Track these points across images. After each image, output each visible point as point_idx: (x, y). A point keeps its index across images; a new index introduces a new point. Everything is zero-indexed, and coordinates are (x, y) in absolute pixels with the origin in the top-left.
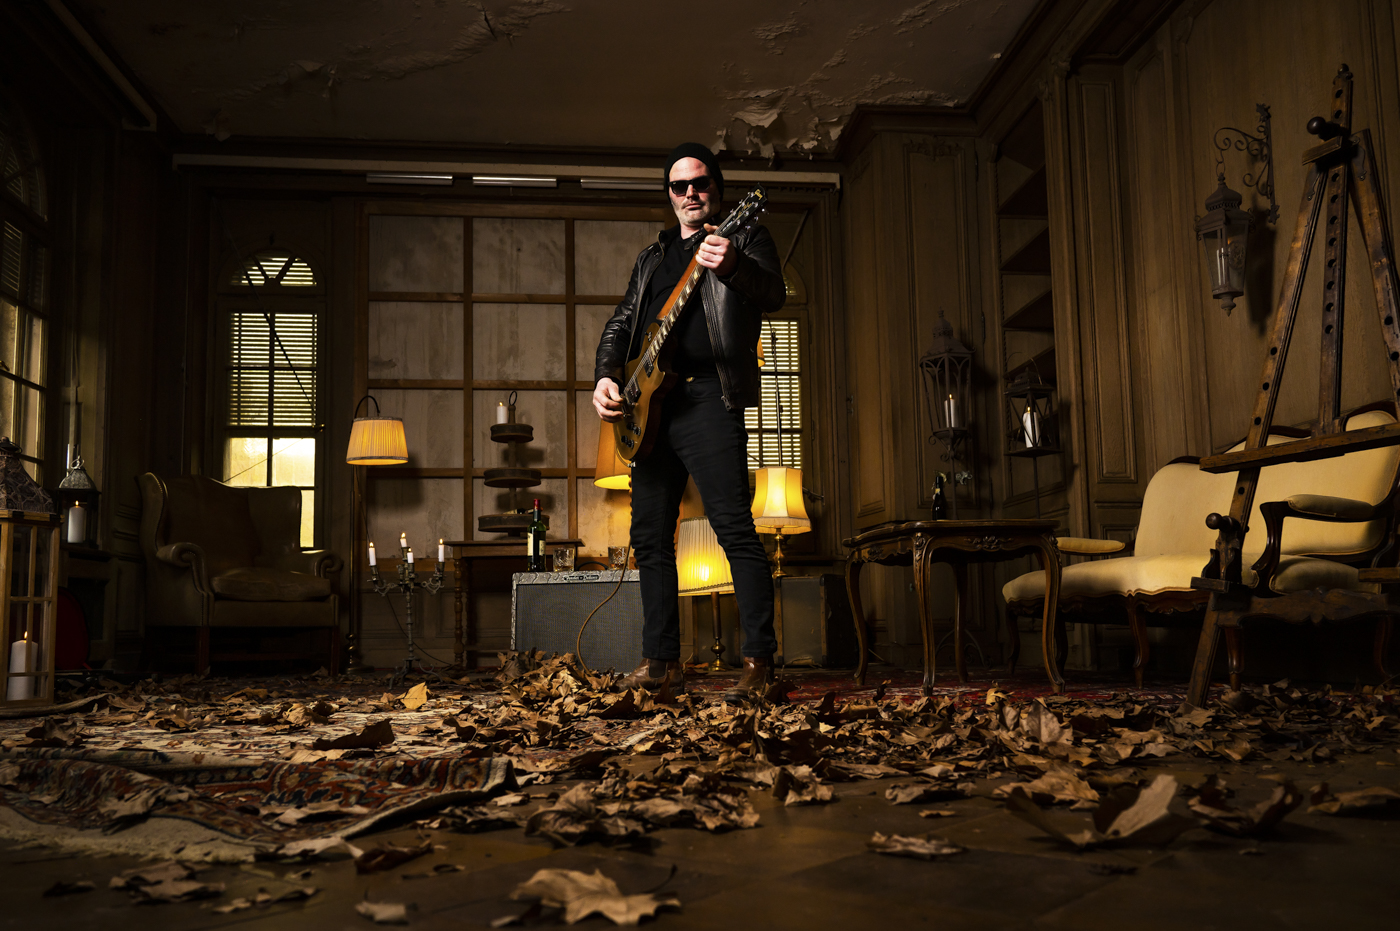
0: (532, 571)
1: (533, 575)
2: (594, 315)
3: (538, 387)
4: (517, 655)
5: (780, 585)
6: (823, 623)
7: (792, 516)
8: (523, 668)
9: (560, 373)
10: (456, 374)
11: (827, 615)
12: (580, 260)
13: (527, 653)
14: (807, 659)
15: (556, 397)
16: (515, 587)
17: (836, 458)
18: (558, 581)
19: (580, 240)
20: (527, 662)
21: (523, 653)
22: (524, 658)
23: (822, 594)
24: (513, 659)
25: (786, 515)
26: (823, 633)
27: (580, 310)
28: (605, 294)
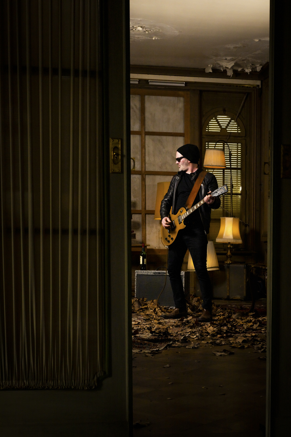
0: (142, 270)
1: (142, 271)
2: (153, 140)
4: (137, 300)
5: (228, 267)
6: (245, 283)
7: (235, 238)
8: (140, 304)
11: (246, 280)
12: (147, 115)
13: (141, 299)
14: (238, 297)
15: (137, 177)
16: (136, 275)
17: (255, 209)
18: (151, 274)
19: (147, 105)
20: (141, 302)
21: (140, 299)
22: (140, 301)
23: (245, 272)
24: (136, 301)
25: (232, 238)
26: (245, 287)
27: (147, 137)
28: (158, 131)
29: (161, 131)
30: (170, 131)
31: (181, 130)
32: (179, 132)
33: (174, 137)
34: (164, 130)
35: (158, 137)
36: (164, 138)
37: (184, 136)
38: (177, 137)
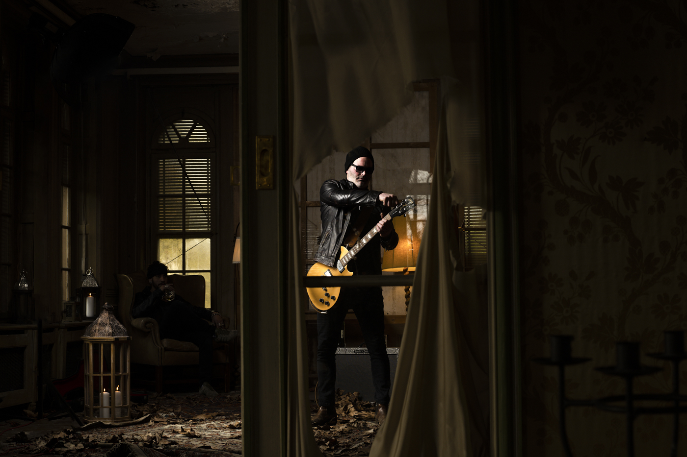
2: (382, 155)
18: (351, 353)
28: (391, 142)
29: (394, 142)
30: (408, 140)
31: (425, 137)
32: (422, 141)
33: (415, 149)
34: (400, 140)
35: (390, 150)
36: (399, 150)
37: (429, 147)
38: (418, 149)
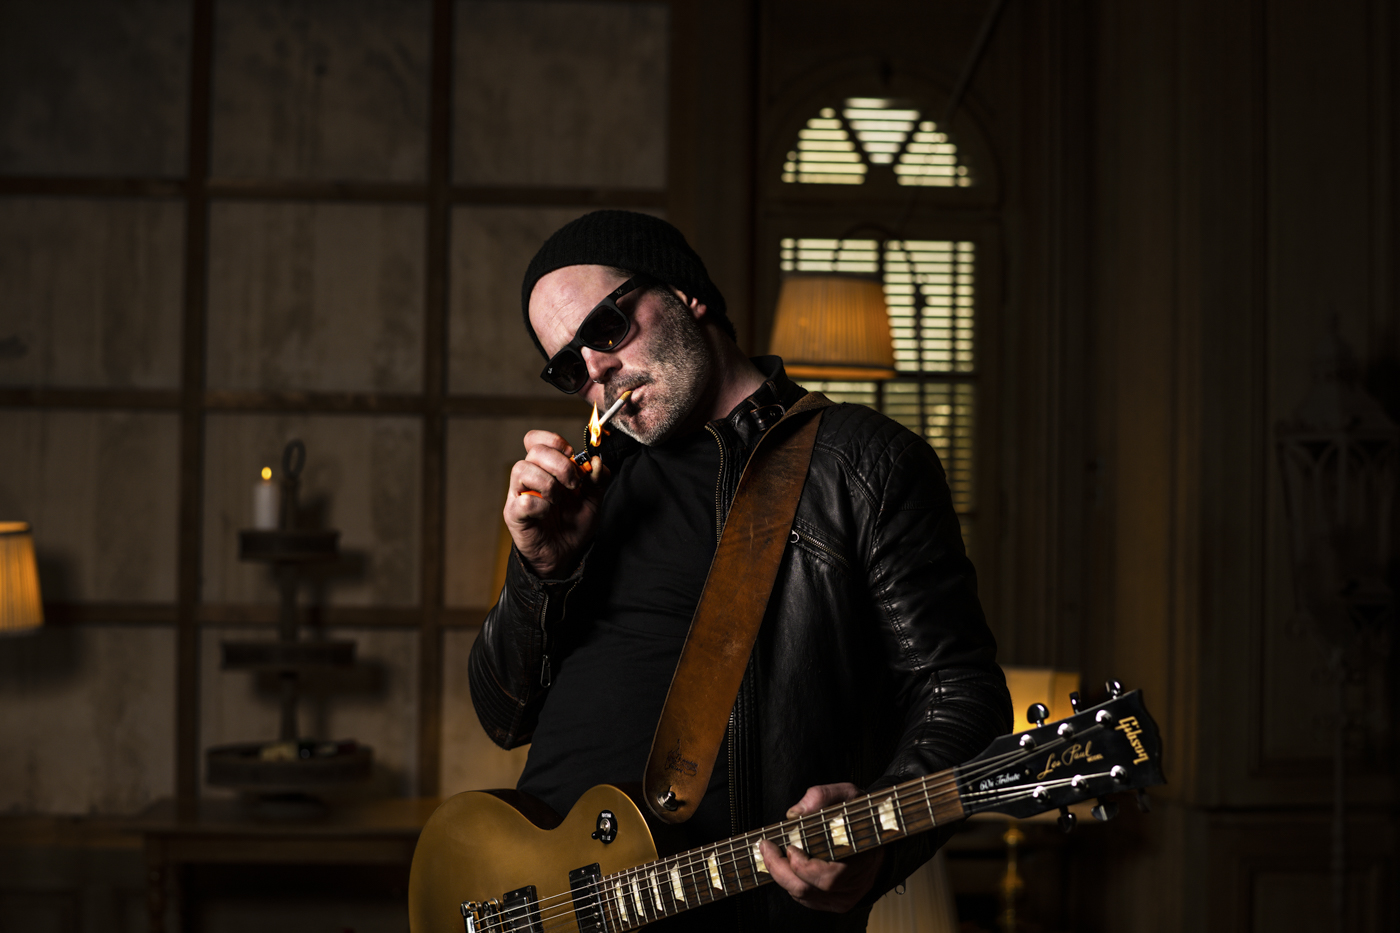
2: (494, 232)
3: (356, 406)
9: (409, 374)
10: (163, 373)
12: (465, 96)
15: (398, 430)
28: (522, 182)
29: (538, 182)
30: (589, 179)
32: (637, 184)
34: (557, 175)
35: (522, 214)
37: (663, 208)
